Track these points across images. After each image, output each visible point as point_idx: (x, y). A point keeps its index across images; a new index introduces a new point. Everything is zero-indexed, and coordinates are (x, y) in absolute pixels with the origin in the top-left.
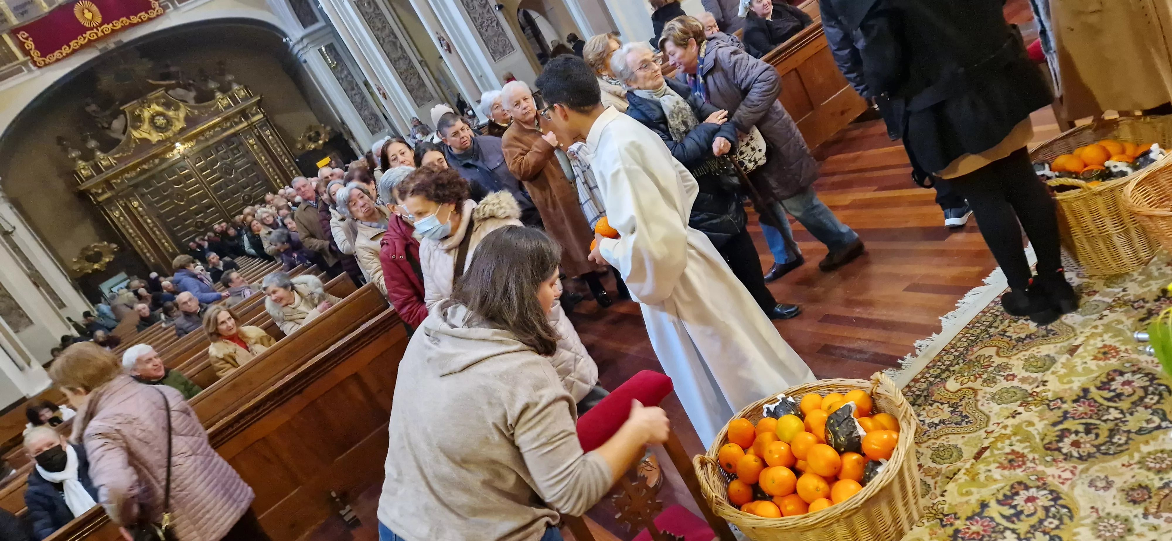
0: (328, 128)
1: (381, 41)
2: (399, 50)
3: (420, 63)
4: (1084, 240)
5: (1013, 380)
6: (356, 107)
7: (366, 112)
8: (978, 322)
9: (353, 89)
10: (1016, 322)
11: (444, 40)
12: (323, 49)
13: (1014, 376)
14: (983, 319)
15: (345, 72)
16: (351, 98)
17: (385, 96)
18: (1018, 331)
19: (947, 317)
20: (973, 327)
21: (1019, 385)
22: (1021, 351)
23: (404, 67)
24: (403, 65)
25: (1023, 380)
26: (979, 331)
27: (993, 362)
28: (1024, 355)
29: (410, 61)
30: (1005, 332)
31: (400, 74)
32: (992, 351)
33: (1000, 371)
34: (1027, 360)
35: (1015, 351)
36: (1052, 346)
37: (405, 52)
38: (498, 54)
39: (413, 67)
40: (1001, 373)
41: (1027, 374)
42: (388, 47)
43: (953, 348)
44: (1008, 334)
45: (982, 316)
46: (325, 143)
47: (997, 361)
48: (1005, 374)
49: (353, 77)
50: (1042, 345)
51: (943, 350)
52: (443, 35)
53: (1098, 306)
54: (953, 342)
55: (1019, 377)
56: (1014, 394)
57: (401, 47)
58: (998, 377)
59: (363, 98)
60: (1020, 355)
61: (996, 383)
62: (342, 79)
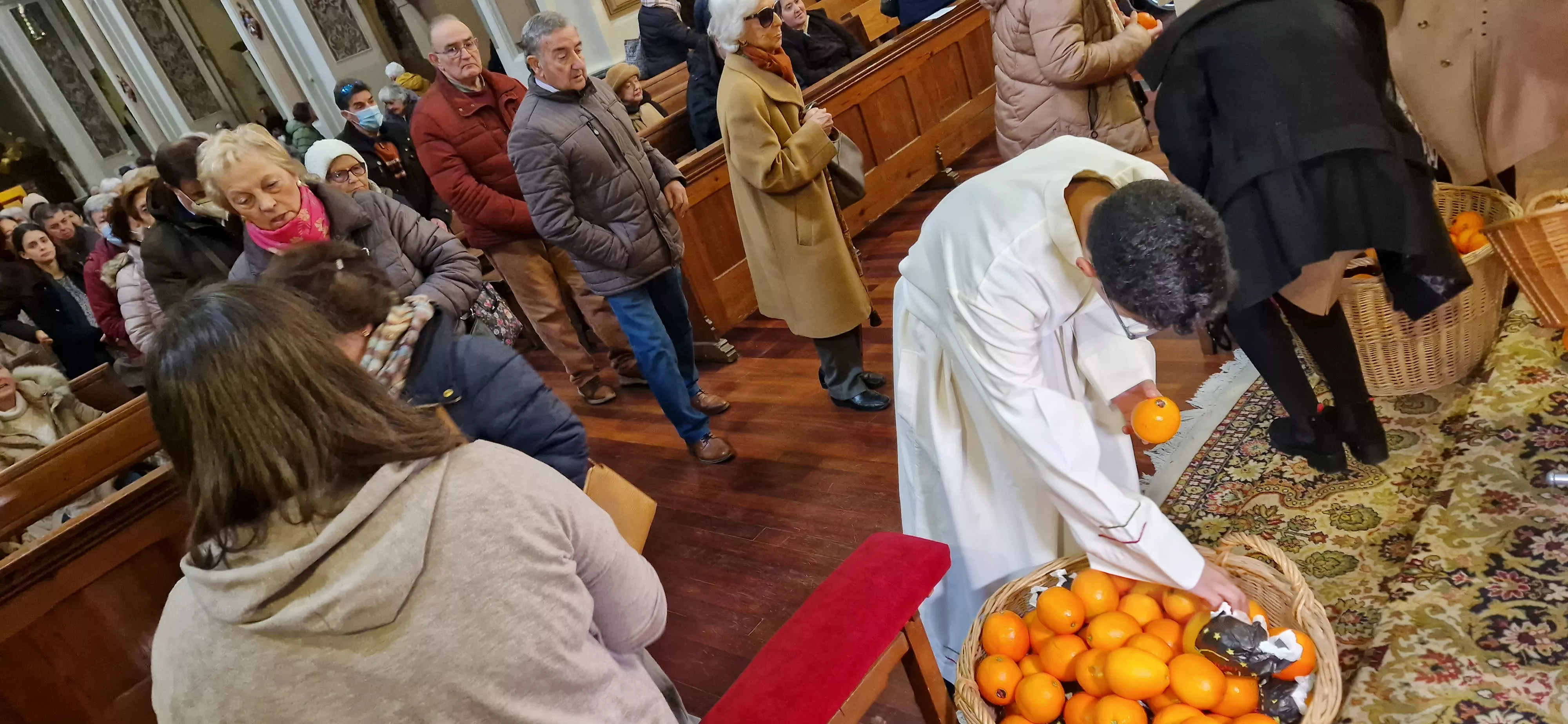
0: (21, 140)
1: (133, 9)
2: (164, 27)
3: (200, 50)
4: (1379, 346)
5: (1324, 541)
6: (76, 110)
7: (94, 121)
8: (1206, 459)
9: (71, 81)
10: (1291, 459)
11: (250, 17)
12: (21, 10)
13: (1324, 537)
14: (1212, 454)
15: (59, 53)
16: (69, 96)
17: (133, 95)
18: (1300, 471)
19: (1155, 452)
20: (1201, 465)
21: (1337, 548)
22: (1317, 500)
23: (172, 54)
24: (169, 51)
25: (1339, 541)
26: (1212, 472)
27: (1282, 516)
28: (1324, 506)
29: (182, 46)
30: (1282, 472)
31: (164, 64)
32: (1272, 500)
33: (1298, 529)
34: (1331, 513)
35: (1308, 501)
36: (1360, 493)
37: (174, 31)
38: (342, 50)
39: (187, 56)
40: (1301, 532)
41: (1342, 533)
42: (146, 21)
43: (1182, 494)
44: (1285, 475)
45: (1208, 451)
46: (12, 164)
47: (1288, 514)
48: (1308, 533)
49: (72, 62)
50: (1343, 491)
51: (1169, 497)
52: (249, 9)
53: (1402, 438)
54: (1180, 487)
55: (1331, 536)
56: (1335, 563)
57: (168, 22)
58: (1298, 537)
59: (90, 96)
60: (1319, 504)
61: (1300, 547)
62: (53, 63)
